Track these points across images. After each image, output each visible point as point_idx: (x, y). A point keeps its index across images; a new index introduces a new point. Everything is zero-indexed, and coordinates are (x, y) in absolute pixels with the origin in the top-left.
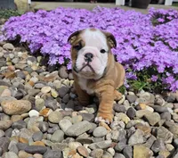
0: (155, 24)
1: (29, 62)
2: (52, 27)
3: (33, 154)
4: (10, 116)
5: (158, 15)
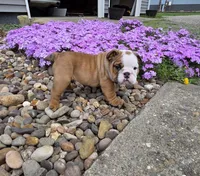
0: (123, 32)
1: (26, 65)
2: (43, 37)
3: (22, 134)
4: (8, 107)
5: (126, 25)
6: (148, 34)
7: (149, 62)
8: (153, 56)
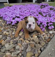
0: (41, 8)
1: (2, 23)
2: (10, 12)
6: (51, 9)
7: (51, 22)
8: (53, 19)
